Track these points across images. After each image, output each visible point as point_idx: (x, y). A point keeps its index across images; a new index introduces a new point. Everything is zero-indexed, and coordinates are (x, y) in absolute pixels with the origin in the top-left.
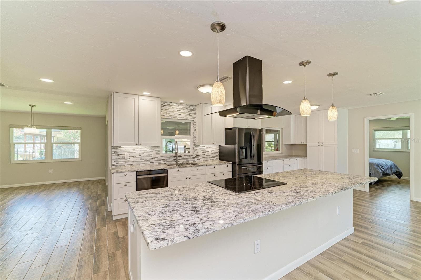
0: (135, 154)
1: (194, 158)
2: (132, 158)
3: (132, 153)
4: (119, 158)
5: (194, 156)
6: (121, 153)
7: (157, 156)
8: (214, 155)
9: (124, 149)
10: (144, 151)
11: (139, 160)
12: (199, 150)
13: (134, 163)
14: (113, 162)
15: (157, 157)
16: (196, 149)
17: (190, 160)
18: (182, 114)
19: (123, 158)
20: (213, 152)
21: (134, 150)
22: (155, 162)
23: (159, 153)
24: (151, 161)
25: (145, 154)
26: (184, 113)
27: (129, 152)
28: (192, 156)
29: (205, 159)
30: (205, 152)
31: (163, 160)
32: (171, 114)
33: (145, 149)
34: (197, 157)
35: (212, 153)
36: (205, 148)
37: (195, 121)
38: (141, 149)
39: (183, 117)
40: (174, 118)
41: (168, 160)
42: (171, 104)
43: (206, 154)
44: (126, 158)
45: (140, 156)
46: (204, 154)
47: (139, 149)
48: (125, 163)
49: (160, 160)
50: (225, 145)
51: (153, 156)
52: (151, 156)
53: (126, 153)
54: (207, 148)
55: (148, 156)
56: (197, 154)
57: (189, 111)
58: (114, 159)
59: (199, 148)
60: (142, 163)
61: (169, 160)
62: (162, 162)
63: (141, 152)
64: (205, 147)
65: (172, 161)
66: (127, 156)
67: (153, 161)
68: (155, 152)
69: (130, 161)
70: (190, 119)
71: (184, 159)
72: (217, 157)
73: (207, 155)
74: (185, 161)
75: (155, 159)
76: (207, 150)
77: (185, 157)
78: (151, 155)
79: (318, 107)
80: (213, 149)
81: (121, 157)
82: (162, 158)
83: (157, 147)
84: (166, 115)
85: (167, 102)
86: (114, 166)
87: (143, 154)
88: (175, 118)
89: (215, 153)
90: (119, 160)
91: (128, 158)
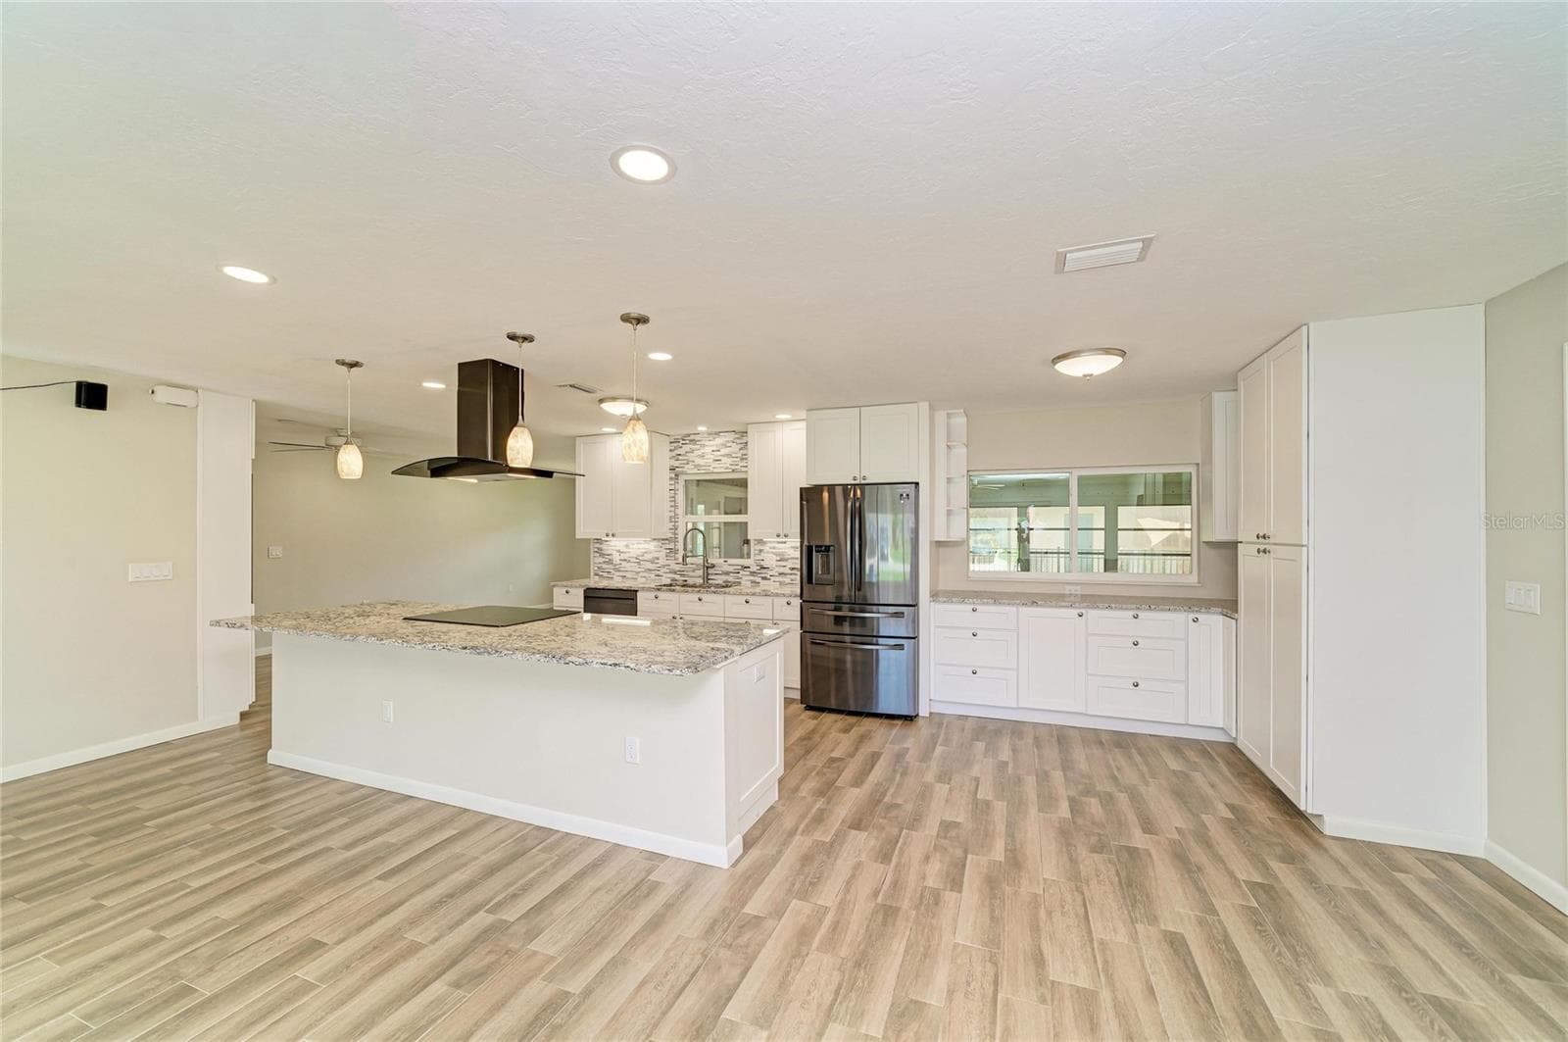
0: (628, 555)
1: (753, 573)
2: (624, 564)
3: (625, 552)
4: (605, 562)
5: (754, 568)
6: (609, 552)
7: (668, 562)
9: (612, 543)
10: (644, 550)
11: (635, 568)
12: (768, 552)
13: (628, 575)
14: (596, 568)
15: (669, 565)
16: (761, 551)
17: (744, 578)
18: (724, 460)
19: (610, 562)
21: (627, 546)
22: (665, 575)
23: (673, 555)
24: (657, 572)
25: (647, 557)
26: (729, 455)
27: (619, 551)
28: (749, 567)
30: (786, 560)
31: (680, 571)
32: (698, 461)
33: (646, 546)
34: (763, 571)
38: (641, 546)
39: (725, 466)
40: (704, 471)
41: (691, 574)
42: (697, 438)
44: (614, 563)
45: (638, 561)
46: (783, 563)
47: (637, 546)
49: (675, 573)
51: (662, 562)
52: (656, 561)
53: (615, 553)
54: (792, 547)
55: (652, 561)
56: (762, 563)
57: (740, 449)
58: (597, 563)
60: (640, 574)
61: (694, 574)
63: (639, 552)
66: (616, 558)
67: (661, 573)
68: (664, 552)
69: (622, 569)
70: (743, 469)
71: (727, 573)
74: (730, 579)
75: (665, 570)
77: (731, 569)
78: (658, 559)
79: (1115, 361)
81: (607, 560)
84: (686, 466)
85: (689, 435)
86: (598, 577)
87: (643, 556)
88: (707, 471)
90: (604, 566)
91: (619, 562)
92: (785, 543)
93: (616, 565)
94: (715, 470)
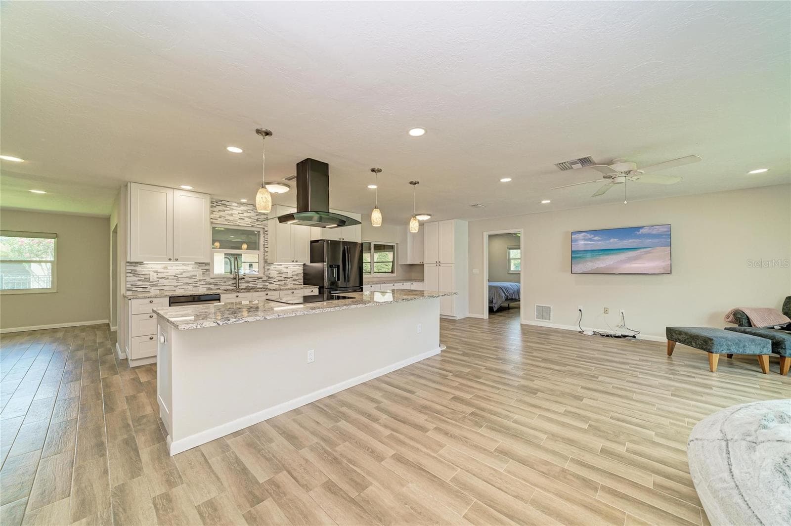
0: (167, 274)
1: (264, 281)
2: (161, 281)
3: (163, 273)
4: (139, 280)
5: (265, 278)
6: (143, 273)
7: (204, 278)
8: (295, 277)
9: (148, 266)
10: (182, 271)
11: (175, 283)
12: (272, 270)
13: (166, 288)
14: (130, 286)
15: (205, 280)
16: (268, 269)
17: (259, 284)
18: (246, 219)
19: (147, 280)
20: (294, 273)
21: (165, 268)
22: (201, 286)
23: (207, 273)
24: (194, 285)
25: (184, 275)
26: (250, 217)
27: (157, 272)
28: (262, 278)
29: (282, 283)
30: (282, 273)
31: (214, 283)
32: (228, 217)
33: (184, 267)
34: (270, 279)
35: (292, 275)
36: (282, 268)
37: (266, 229)
38: (178, 268)
39: (247, 223)
40: (232, 224)
41: (223, 284)
42: (227, 203)
43: (284, 275)
44: (151, 280)
45: (176, 278)
46: (280, 275)
47: (175, 268)
48: (149, 287)
49: (210, 284)
50: (311, 263)
51: (198, 278)
52: (193, 277)
53: (152, 273)
54: (285, 267)
55: (190, 278)
56: (269, 275)
57: (256, 215)
58: (130, 282)
59: (272, 267)
60: (179, 287)
61: (225, 284)
62: (212, 287)
63: (177, 272)
64: (283, 266)
65: (229, 285)
66: (153, 277)
67: (197, 285)
68: (201, 272)
69: (159, 285)
70: (258, 226)
71: (248, 282)
72: (300, 281)
73: (285, 278)
74: (251, 285)
75: (202, 282)
76: (285, 270)
77: (250, 280)
78: (196, 276)
79: (429, 217)
80: (295, 269)
81: (143, 279)
82: (213, 281)
83: (204, 265)
84: (219, 219)
85: (221, 201)
86: (131, 292)
87: (182, 274)
88: (235, 224)
89: (297, 275)
90: (139, 283)
91: (156, 280)
92: (281, 265)
93: (153, 282)
94: (240, 225)
